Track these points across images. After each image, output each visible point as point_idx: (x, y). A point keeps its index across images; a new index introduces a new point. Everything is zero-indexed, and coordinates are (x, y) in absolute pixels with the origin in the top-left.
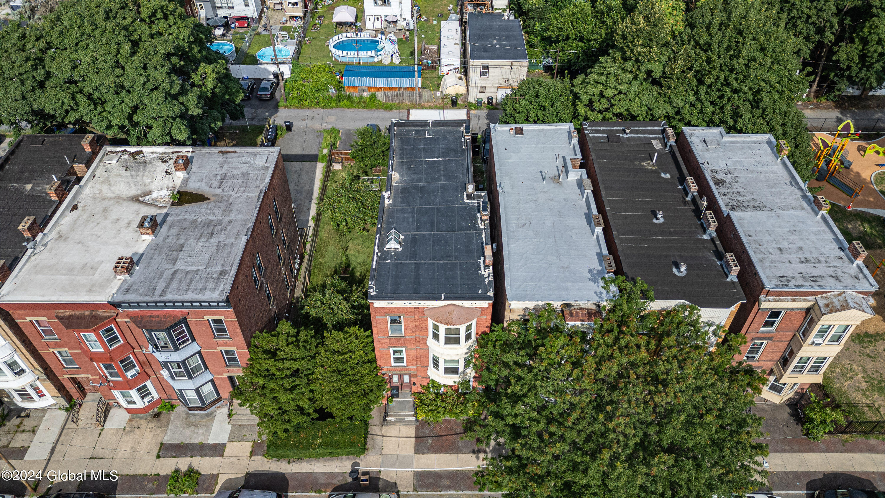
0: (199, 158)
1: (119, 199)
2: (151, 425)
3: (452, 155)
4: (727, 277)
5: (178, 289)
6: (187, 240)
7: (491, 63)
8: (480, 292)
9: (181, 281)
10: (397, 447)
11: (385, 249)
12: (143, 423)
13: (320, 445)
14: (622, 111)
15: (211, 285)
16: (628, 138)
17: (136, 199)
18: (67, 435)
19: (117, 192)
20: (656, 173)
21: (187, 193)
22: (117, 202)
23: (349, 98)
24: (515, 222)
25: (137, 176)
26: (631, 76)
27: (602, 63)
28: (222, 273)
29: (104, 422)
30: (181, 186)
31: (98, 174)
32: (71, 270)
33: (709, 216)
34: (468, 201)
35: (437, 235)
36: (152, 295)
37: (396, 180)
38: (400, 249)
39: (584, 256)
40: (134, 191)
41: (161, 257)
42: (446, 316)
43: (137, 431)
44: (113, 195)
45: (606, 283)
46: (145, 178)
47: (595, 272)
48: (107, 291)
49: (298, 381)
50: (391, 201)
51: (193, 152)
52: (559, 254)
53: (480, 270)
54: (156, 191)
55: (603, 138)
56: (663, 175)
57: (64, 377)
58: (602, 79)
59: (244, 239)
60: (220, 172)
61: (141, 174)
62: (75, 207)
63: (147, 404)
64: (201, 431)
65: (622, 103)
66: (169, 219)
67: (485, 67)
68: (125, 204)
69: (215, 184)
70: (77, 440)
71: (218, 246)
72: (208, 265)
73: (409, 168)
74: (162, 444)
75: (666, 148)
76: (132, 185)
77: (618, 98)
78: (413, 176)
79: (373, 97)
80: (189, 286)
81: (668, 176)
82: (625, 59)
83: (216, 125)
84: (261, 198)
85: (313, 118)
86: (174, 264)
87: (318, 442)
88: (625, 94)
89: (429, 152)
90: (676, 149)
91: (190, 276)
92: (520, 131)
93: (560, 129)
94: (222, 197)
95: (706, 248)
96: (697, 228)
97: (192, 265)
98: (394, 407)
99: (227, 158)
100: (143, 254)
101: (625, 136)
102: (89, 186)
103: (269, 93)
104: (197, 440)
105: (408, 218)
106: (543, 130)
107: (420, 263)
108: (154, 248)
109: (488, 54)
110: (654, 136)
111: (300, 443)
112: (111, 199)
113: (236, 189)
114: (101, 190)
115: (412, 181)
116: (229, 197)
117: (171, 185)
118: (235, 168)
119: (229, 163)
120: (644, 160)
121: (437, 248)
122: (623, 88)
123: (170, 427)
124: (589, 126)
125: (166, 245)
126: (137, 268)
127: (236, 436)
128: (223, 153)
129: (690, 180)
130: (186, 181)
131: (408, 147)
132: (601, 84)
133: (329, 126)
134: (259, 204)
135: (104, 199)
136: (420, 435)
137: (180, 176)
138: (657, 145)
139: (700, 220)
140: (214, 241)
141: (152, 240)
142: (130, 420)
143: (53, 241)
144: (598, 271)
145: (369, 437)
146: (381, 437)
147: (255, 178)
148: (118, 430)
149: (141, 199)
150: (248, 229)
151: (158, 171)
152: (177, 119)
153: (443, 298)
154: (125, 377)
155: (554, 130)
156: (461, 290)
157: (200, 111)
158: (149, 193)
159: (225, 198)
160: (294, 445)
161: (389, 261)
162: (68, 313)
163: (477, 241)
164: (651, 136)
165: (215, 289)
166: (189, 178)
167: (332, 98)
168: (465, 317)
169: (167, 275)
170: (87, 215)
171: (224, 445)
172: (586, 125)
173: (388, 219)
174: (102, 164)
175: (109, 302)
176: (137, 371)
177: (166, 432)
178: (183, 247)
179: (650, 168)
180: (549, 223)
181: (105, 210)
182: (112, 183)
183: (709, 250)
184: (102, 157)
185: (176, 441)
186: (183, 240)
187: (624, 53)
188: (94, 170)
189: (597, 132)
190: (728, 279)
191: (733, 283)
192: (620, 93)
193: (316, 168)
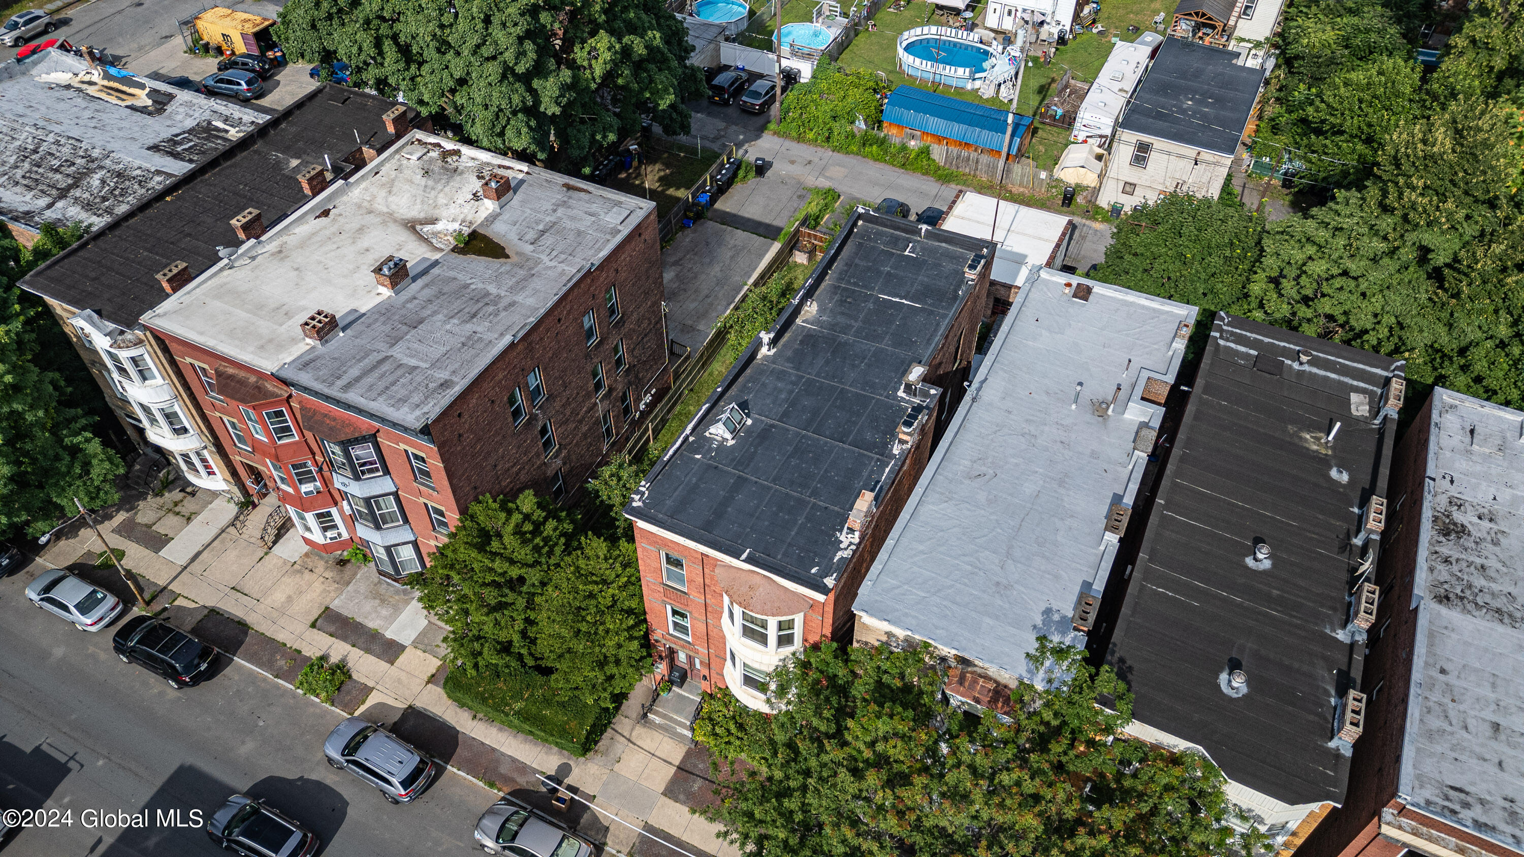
0: (531, 185)
1: (390, 217)
2: (327, 574)
3: (930, 301)
4: (1332, 738)
5: (371, 388)
6: (435, 313)
7: (1158, 143)
8: (814, 571)
9: (382, 376)
10: (641, 770)
11: (707, 434)
12: (320, 566)
13: (518, 713)
14: (1337, 312)
15: (416, 398)
16: (1301, 373)
17: (412, 226)
18: (223, 542)
19: (393, 207)
20: (1324, 463)
21: (485, 239)
22: (384, 223)
23: (882, 143)
24: (967, 463)
25: (433, 189)
26: (1383, 246)
27: (1337, 203)
28: (446, 385)
29: (275, 543)
30: (481, 224)
31: (384, 170)
32: (258, 308)
33: (1365, 595)
34: (904, 395)
35: (809, 438)
36: (332, 384)
37: (809, 316)
38: (731, 443)
39: (1057, 577)
40: (415, 212)
41: (383, 328)
42: (744, 589)
43: (307, 574)
44: (385, 210)
45: (1042, 649)
46: (441, 195)
47: (1056, 617)
48: (280, 357)
49: (511, 597)
50: (773, 351)
51: (527, 173)
52: (1008, 555)
53: (841, 530)
54: (445, 221)
55: (1247, 356)
56: (1334, 473)
57: (236, 459)
58: (1322, 235)
59: (507, 339)
60: (548, 219)
61: (440, 187)
62: (326, 213)
63: (329, 541)
64: (384, 612)
65: (1343, 296)
66: (435, 271)
67: (1143, 149)
68: (393, 228)
69: (531, 235)
70: (232, 555)
71: (469, 338)
72: (433, 366)
73: (842, 302)
74: (327, 608)
75: (1375, 417)
76: (418, 201)
77: (1338, 282)
78: (841, 319)
79: (925, 152)
80: (387, 388)
81: (1345, 478)
82: (1386, 209)
83: (605, 137)
84: (574, 280)
85: (810, 162)
86: (393, 345)
87: (518, 706)
88: (1355, 279)
89: (892, 284)
90: (1392, 428)
91: (399, 372)
92: (1083, 293)
93: (1168, 312)
94: (528, 260)
95: (1325, 658)
96: (1334, 609)
97: (412, 356)
98: (667, 700)
99: (570, 197)
100: (364, 314)
101: (1296, 366)
102: (363, 185)
103: (759, 102)
104: (372, 624)
105: (780, 391)
106: (1132, 304)
107: (747, 479)
108: (383, 311)
109: (1161, 124)
110: (1362, 385)
111: (492, 696)
112: (380, 214)
113: (554, 253)
114: (374, 197)
115: (832, 327)
116: (538, 262)
117: (469, 218)
118: (572, 218)
119: (569, 207)
120: (1312, 427)
121: (794, 462)
122: (1354, 267)
123: (350, 588)
124: (1228, 325)
125: (403, 312)
126: (341, 334)
127: (426, 641)
128: (569, 187)
129: (1378, 503)
130: (492, 218)
131: (863, 263)
132: (1314, 243)
133: (824, 183)
134: (565, 289)
135: (370, 212)
136: (689, 767)
137: (489, 206)
138: (1359, 406)
139: (1351, 595)
140: (469, 327)
141: (389, 297)
142: (307, 555)
143: (266, 255)
144: (1064, 617)
145: (609, 733)
146: (626, 742)
147: (591, 244)
148: (285, 562)
149: (418, 227)
150: (525, 325)
151: (464, 189)
152: (520, 115)
153: (744, 556)
154: (297, 490)
155: (1154, 310)
156: (785, 555)
157: (557, 110)
158: (433, 221)
159: (530, 264)
160: (482, 694)
161: (698, 457)
162: (231, 371)
163: (870, 476)
164: (1355, 383)
165: (418, 406)
166: (500, 214)
167: (854, 136)
168: (776, 605)
169: (374, 357)
170: (334, 229)
171: (402, 648)
172: (1222, 319)
173: (748, 381)
174: (397, 157)
175: (272, 374)
176: (316, 488)
177: (341, 594)
178: (421, 322)
179: (1315, 447)
180: (1029, 488)
181: (361, 230)
182: (395, 190)
183: (1330, 663)
184: (403, 146)
185: (345, 612)
186: (429, 312)
187: (1385, 193)
188: (382, 164)
189: (1240, 340)
190: (1332, 744)
191: (1337, 755)
192: (1345, 273)
193: (767, 251)
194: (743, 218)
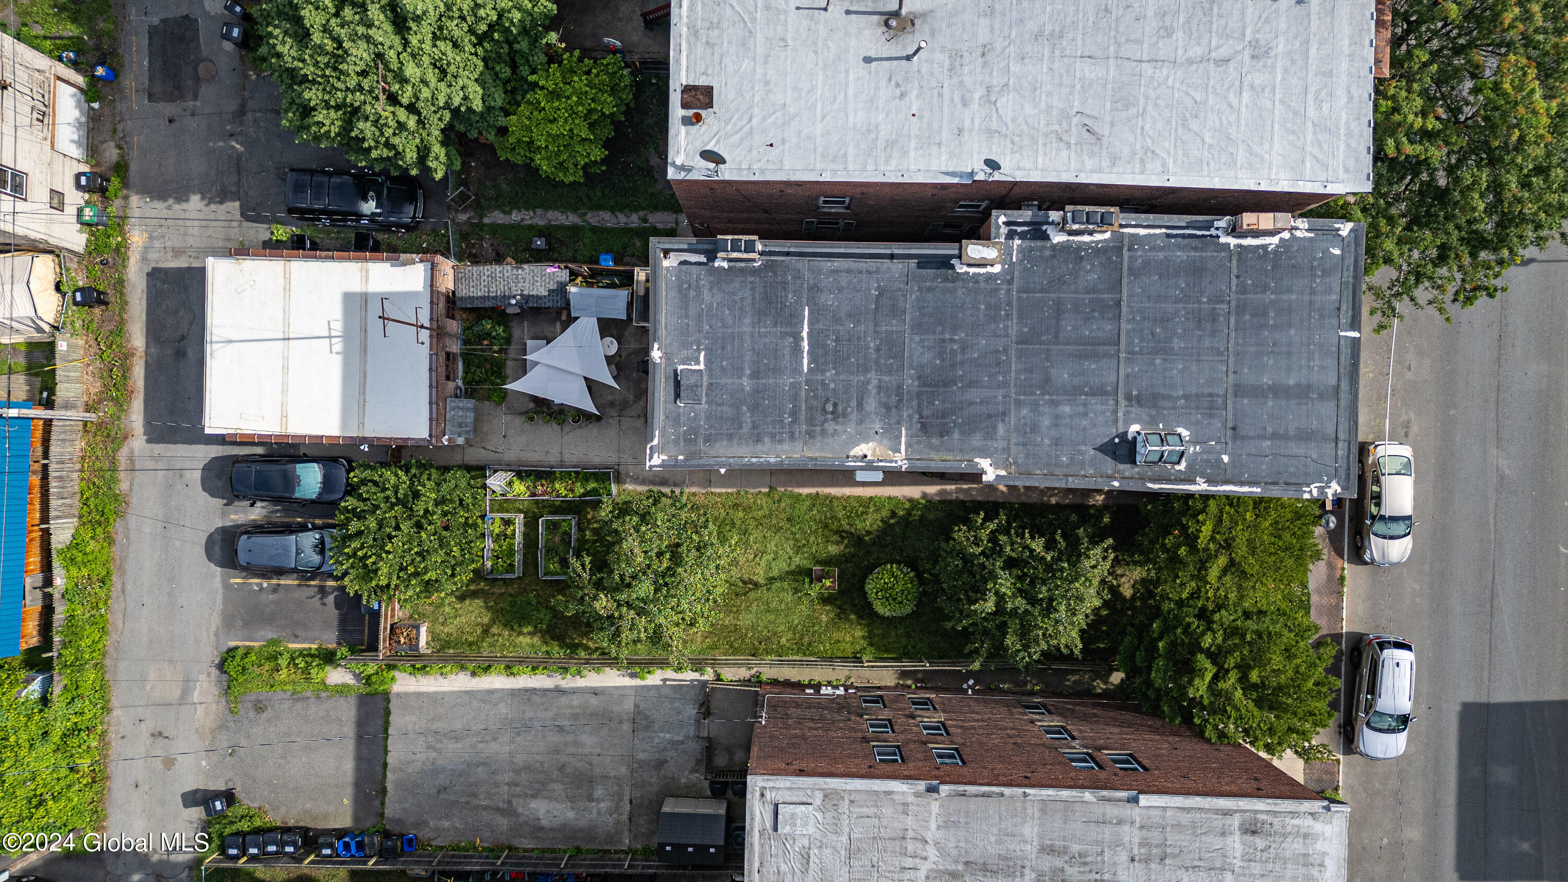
35: (1130, 345)
53: (1264, 247)
78: (871, 404)
115: (891, 409)
121: (1177, 344)
133: (206, 683)
134: (1007, 791)
161: (1223, 457)
193: (419, 695)
194: (358, 769)
